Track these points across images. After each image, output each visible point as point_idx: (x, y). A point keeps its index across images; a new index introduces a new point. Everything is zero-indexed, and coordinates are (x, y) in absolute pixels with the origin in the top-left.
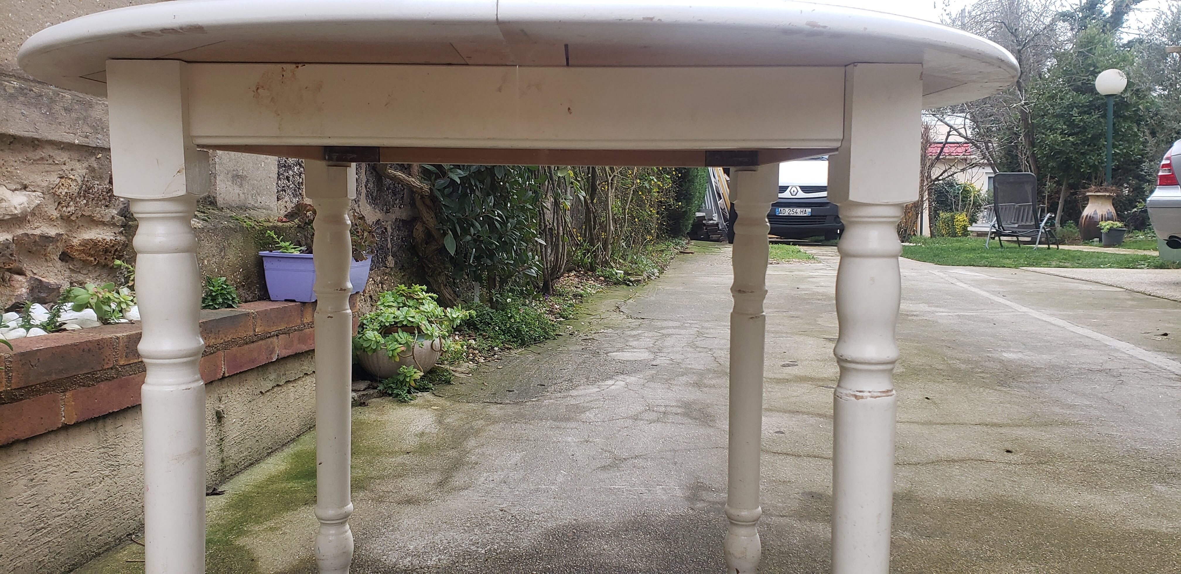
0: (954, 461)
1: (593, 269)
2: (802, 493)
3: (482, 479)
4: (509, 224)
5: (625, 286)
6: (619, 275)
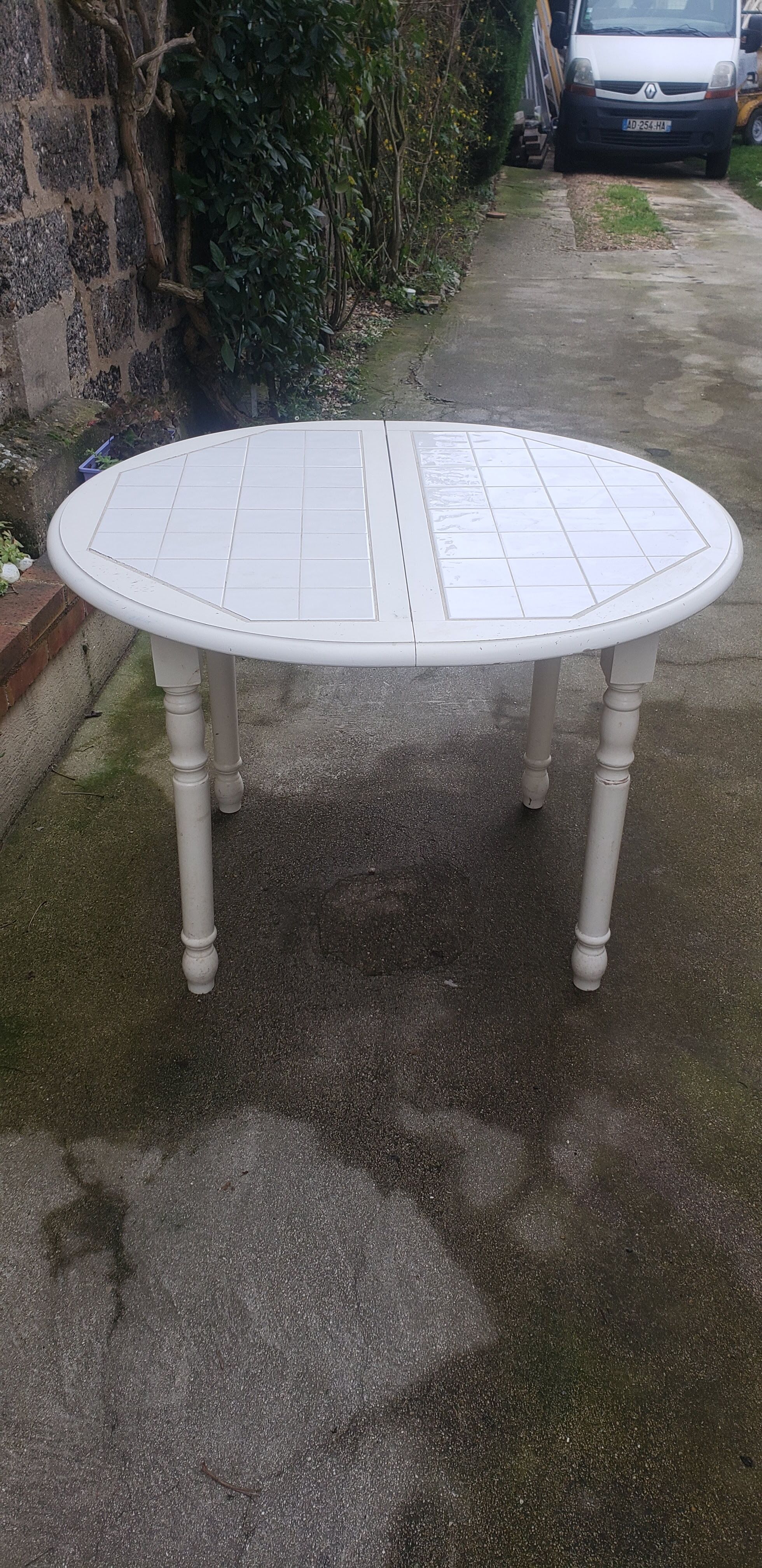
0: (730, 659)
1: (374, 286)
2: (590, 705)
3: (317, 693)
4: (292, 319)
5: (418, 315)
6: (410, 297)
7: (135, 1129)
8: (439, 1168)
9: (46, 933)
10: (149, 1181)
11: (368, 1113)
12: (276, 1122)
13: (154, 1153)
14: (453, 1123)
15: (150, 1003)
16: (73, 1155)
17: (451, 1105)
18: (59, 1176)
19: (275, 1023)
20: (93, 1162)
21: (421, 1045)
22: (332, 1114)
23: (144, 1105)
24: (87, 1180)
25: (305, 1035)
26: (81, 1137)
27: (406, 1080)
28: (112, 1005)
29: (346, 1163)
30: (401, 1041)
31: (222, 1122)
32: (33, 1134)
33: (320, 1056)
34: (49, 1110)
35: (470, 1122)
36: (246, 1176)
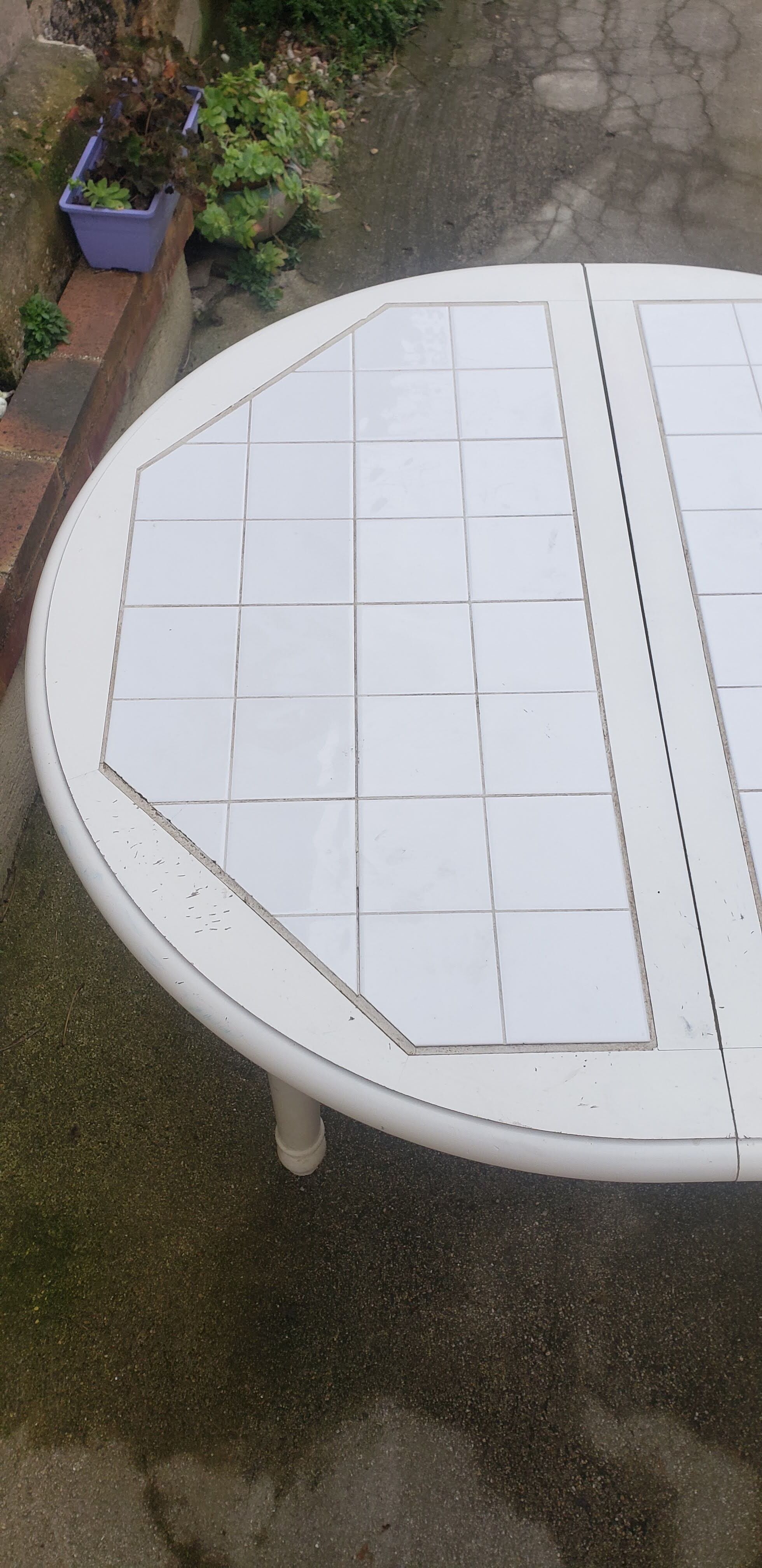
7: (235, 1437)
8: (643, 1525)
9: (88, 1048)
10: (261, 1540)
11: (543, 1415)
12: (421, 1428)
13: (263, 1485)
14: (659, 1438)
15: (237, 1193)
16: (157, 1488)
17: (653, 1403)
18: (142, 1530)
19: (407, 1233)
20: (183, 1502)
21: (609, 1284)
22: (494, 1415)
23: (245, 1389)
24: (179, 1538)
25: (448, 1259)
26: (166, 1453)
27: (590, 1351)
28: (187, 1194)
29: (519, 1510)
30: (580, 1276)
31: (349, 1427)
32: (102, 1446)
33: (473, 1303)
34: (120, 1400)
35: (683, 1439)
36: (388, 1532)
